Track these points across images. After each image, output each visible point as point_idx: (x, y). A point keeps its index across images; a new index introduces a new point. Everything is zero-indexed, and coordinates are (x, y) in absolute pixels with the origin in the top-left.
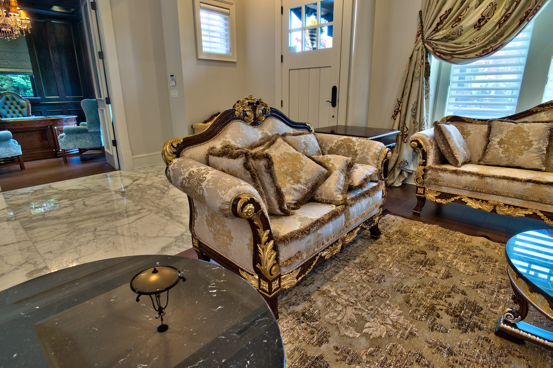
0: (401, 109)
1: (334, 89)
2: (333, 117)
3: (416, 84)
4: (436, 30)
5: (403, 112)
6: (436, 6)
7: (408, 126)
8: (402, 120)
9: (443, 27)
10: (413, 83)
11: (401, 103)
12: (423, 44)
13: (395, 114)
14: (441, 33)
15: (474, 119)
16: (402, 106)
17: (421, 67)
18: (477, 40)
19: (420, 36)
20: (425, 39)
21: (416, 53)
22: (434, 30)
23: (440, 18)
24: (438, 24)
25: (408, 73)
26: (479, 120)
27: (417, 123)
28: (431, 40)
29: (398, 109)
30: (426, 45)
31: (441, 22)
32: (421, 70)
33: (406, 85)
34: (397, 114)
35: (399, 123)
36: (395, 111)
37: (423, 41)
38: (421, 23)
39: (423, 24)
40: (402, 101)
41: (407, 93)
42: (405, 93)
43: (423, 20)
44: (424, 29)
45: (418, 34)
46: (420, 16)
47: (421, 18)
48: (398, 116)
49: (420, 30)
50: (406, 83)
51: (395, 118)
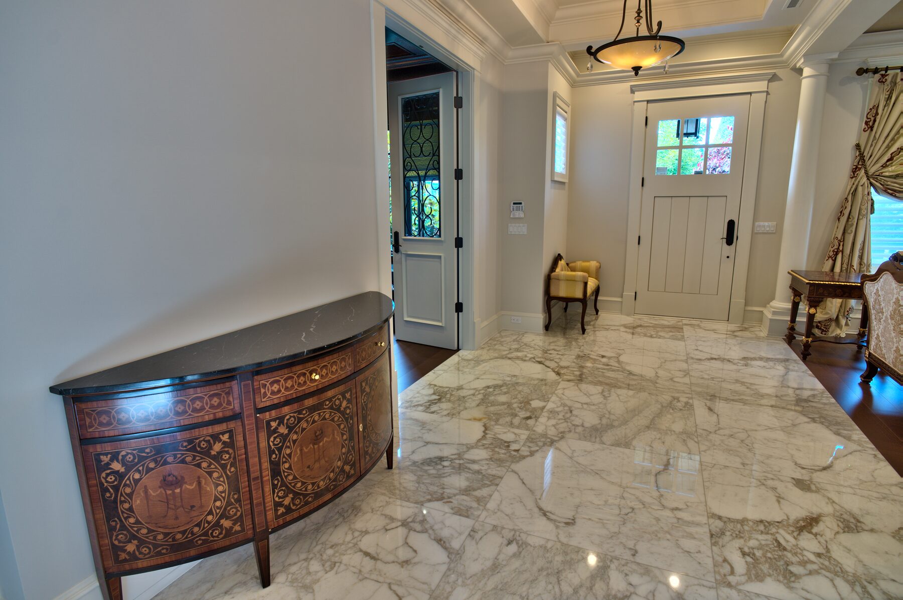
0: (843, 249)
1: (731, 225)
2: (728, 257)
3: (862, 223)
4: (884, 166)
5: (847, 251)
6: (884, 142)
7: (855, 267)
8: (846, 261)
9: (892, 163)
10: (859, 221)
11: (841, 242)
12: (868, 179)
13: (833, 254)
14: (890, 169)
16: (843, 245)
17: (867, 203)
19: (863, 171)
20: (870, 174)
21: (860, 188)
22: (882, 166)
23: (891, 154)
24: (888, 160)
25: (851, 210)
27: (865, 264)
28: (879, 175)
29: (838, 248)
30: (871, 180)
31: (891, 159)
32: (867, 206)
33: (850, 223)
34: (837, 254)
35: (842, 264)
36: (833, 251)
37: (867, 176)
38: (861, 157)
39: (865, 158)
40: (842, 240)
41: (852, 231)
42: (849, 231)
43: (865, 154)
44: (868, 163)
45: (856, 168)
46: (857, 149)
47: (860, 152)
48: (839, 257)
49: (860, 163)
50: (850, 220)
51: (833, 258)
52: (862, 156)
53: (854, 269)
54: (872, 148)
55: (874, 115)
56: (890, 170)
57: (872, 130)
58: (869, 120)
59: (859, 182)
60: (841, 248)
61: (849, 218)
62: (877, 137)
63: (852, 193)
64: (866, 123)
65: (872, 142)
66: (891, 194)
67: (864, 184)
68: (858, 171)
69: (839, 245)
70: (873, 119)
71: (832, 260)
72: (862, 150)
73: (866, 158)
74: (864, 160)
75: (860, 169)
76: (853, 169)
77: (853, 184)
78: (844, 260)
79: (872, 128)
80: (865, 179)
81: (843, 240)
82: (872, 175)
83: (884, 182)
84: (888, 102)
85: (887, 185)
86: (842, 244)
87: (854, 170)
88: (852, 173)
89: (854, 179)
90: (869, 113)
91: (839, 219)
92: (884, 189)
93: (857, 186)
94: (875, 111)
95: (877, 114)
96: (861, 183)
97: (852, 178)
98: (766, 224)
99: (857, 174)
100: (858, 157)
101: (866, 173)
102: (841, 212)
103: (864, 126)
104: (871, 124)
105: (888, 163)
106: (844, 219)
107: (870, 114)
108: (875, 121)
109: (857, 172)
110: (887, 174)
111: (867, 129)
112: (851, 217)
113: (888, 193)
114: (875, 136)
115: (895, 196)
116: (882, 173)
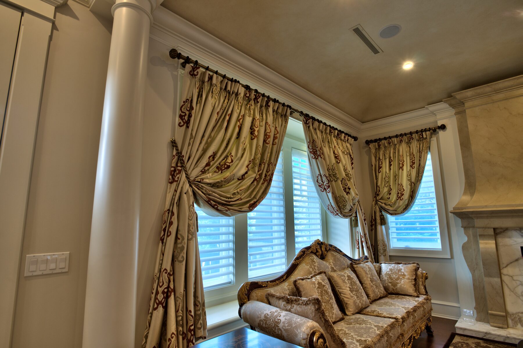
0: (174, 288)
3: (192, 243)
4: (203, 172)
5: (181, 289)
9: (210, 169)
10: (189, 241)
11: (170, 275)
12: (190, 186)
13: (164, 297)
14: (209, 175)
15: (267, 282)
16: (174, 281)
18: (241, 192)
19: (184, 175)
20: (192, 179)
21: (185, 197)
22: (201, 171)
23: (209, 158)
24: (206, 165)
26: (271, 281)
28: (199, 182)
29: (169, 287)
30: (194, 187)
31: (208, 165)
33: (179, 246)
34: (167, 298)
35: (177, 311)
36: (163, 292)
37: (189, 182)
38: (179, 157)
39: (184, 159)
40: (171, 273)
41: (183, 257)
42: (180, 259)
43: (184, 153)
44: (188, 166)
45: (175, 171)
46: (173, 146)
47: (177, 150)
48: (172, 301)
49: (179, 165)
50: (179, 241)
51: (164, 305)
52: (179, 155)
53: (192, 316)
54: (190, 147)
55: (188, 109)
56: (211, 177)
57: (188, 127)
58: (184, 114)
59: (182, 188)
60: (172, 286)
61: (177, 238)
62: (194, 135)
63: (177, 203)
64: (181, 117)
65: (190, 140)
66: (213, 207)
67: (188, 190)
68: (177, 174)
69: (169, 281)
70: (187, 113)
71: (163, 307)
72: (180, 148)
73: (186, 159)
74: (183, 160)
75: (180, 172)
76: (172, 171)
77: (176, 191)
78: (178, 303)
79: (188, 123)
80: (187, 185)
81: (173, 273)
82: (194, 180)
83: (206, 191)
84: (199, 99)
85: (209, 195)
86: (172, 277)
87: (173, 173)
88: (171, 177)
89: (175, 183)
90: (183, 105)
91: (162, 240)
92: (207, 200)
93: (181, 193)
94: (189, 105)
95: (192, 108)
96: (185, 191)
97: (171, 183)
98: (49, 256)
99: (178, 178)
100: (176, 157)
101: (188, 177)
102: (164, 230)
103: (177, 120)
104: (186, 118)
105: (206, 168)
106: (170, 241)
107: (183, 107)
108: (190, 116)
109: (178, 176)
110: (207, 181)
111: (182, 124)
112: (179, 236)
113: (211, 205)
114: (191, 134)
115: (217, 210)
116: (203, 179)
